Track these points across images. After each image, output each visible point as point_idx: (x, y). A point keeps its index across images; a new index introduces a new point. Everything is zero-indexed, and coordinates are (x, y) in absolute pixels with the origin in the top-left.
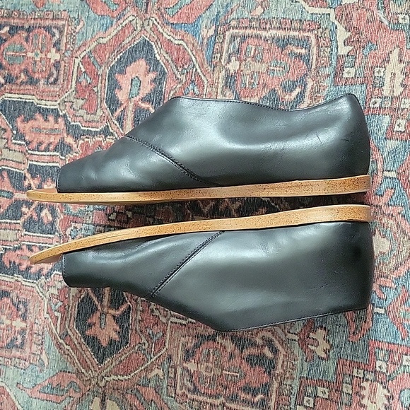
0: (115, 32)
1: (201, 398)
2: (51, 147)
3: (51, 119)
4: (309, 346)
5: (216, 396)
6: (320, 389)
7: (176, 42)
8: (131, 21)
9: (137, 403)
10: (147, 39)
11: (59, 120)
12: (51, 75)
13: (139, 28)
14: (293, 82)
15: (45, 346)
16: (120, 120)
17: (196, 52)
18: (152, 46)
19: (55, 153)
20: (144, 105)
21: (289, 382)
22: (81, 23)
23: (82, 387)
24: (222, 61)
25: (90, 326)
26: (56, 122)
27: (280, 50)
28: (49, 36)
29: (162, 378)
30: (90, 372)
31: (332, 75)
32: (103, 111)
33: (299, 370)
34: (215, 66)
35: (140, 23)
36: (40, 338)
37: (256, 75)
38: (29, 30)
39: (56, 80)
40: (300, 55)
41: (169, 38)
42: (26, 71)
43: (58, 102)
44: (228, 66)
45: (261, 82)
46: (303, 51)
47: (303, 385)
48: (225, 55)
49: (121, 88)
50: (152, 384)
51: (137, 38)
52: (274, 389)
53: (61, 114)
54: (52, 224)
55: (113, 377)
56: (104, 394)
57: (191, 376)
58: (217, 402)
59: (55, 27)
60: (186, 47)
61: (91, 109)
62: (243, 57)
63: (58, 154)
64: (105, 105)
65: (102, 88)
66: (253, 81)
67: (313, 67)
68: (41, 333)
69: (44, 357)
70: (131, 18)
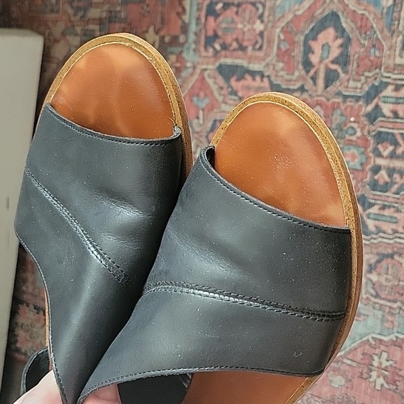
0: (309, 5)
1: (382, 302)
3: (258, 78)
5: (395, 301)
7: (360, 12)
11: (265, 80)
12: (257, 42)
13: (328, 2)
16: (314, 79)
17: (377, 20)
20: (334, 67)
24: (400, 27)
28: (254, 9)
32: (300, 71)
34: (394, 32)
38: (239, 5)
39: (260, 48)
41: (353, 9)
42: (237, 40)
43: (263, 66)
49: (313, 52)
53: (265, 75)
57: (374, 284)
58: (395, 305)
59: (260, 3)
60: (368, 16)
61: (290, 69)
64: (301, 67)
65: (298, 52)
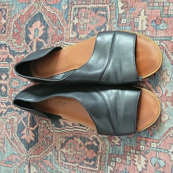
0: (27, 9)
1: (69, 164)
2: (4, 60)
3: (3, 48)
4: (112, 140)
5: (75, 163)
6: (117, 158)
7: (52, 12)
8: (33, 5)
9: (43, 167)
10: (40, 12)
11: (7, 48)
12: (3, 29)
13: (37, 7)
14: (101, 26)
15: (5, 144)
16: (31, 47)
17: (60, 16)
18: (42, 14)
19: (6, 62)
20: (40, 40)
21: (104, 156)
22: (14, 7)
23: (21, 160)
24: (71, 19)
25: (23, 135)
26: (6, 49)
27: (95, 13)
28: (1, 13)
29: (53, 156)
30: (23, 154)
31: (117, 23)
32: (24, 43)
33: (108, 150)
34: (68, 22)
35: (37, 5)
36: (3, 140)
37: (85, 25)
39: (5, 31)
40: (103, 15)
41: (49, 11)
43: (6, 41)
44: (74, 21)
45: (88, 27)
46: (104, 13)
47: (110, 157)
48: (72, 17)
49: (30, 33)
50: (49, 158)
51: (36, 12)
52: (98, 159)
53: (7, 46)
54: (6, 92)
55: (33, 156)
56: (29, 163)
57: (64, 155)
58: (75, 165)
59: (3, 9)
60: (56, 14)
61: (19, 43)
62: (80, 17)
63: (7, 63)
64: (25, 41)
65: (23, 34)
66: (84, 27)
67: (109, 19)
68: (3, 138)
69: (5, 148)
70: (33, 3)
